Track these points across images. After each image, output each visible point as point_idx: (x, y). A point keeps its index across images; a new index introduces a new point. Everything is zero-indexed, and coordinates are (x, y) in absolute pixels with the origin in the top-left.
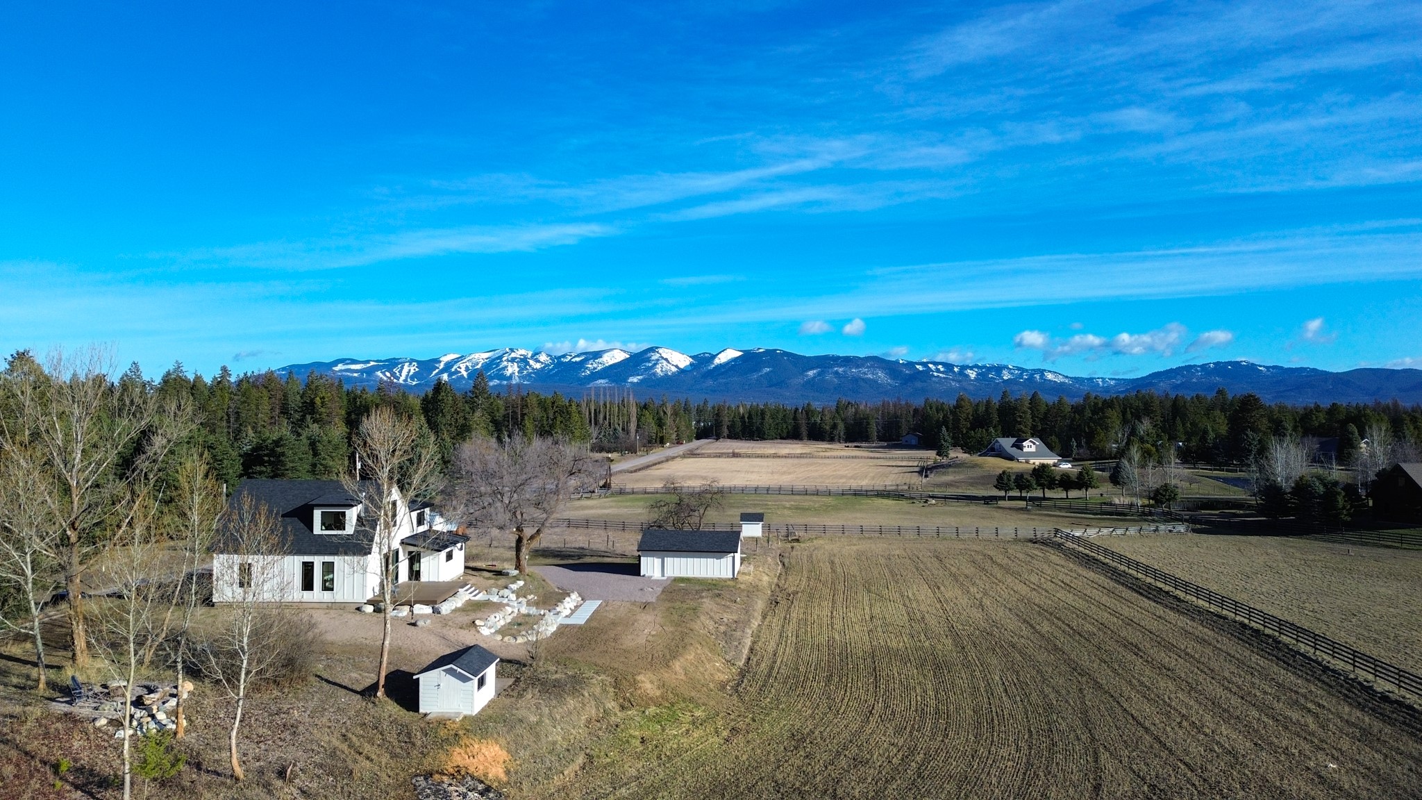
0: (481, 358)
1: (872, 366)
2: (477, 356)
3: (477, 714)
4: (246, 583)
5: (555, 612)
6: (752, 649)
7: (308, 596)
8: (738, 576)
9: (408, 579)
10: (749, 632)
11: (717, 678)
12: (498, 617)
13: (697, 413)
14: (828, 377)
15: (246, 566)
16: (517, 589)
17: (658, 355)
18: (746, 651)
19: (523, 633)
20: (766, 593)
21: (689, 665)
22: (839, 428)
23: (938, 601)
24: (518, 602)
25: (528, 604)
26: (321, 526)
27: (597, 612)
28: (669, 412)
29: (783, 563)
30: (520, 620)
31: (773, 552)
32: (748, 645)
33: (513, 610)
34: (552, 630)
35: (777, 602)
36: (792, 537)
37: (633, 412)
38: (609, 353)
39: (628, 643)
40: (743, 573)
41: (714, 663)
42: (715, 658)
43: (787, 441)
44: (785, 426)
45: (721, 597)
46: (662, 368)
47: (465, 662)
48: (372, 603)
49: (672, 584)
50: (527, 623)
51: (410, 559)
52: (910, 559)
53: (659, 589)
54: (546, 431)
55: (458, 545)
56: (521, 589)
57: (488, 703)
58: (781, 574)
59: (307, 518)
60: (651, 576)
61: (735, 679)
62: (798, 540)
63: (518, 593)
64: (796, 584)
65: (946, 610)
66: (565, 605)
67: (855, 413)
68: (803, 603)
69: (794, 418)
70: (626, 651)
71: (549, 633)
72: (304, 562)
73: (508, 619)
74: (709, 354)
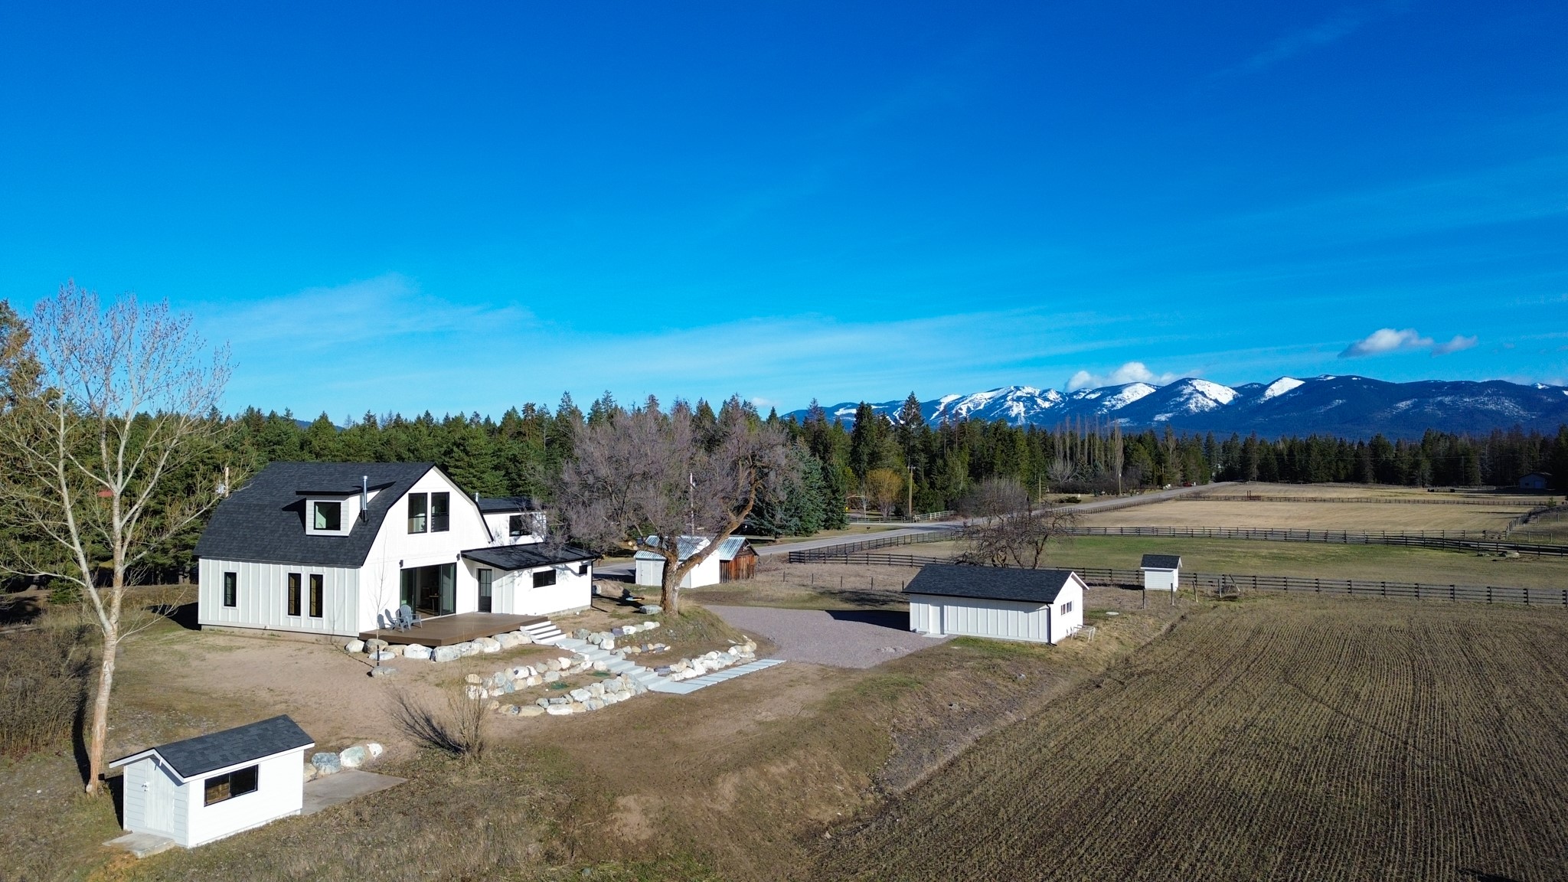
0: (983, 397)
1: (1494, 394)
2: (978, 396)
3: (202, 847)
4: (231, 600)
5: (663, 671)
6: (952, 764)
7: (293, 623)
8: (1060, 642)
9: (477, 609)
10: (979, 731)
11: (813, 813)
12: (523, 672)
13: (1224, 451)
14: (1428, 409)
15: (231, 577)
16: (636, 633)
17: (1192, 388)
18: (936, 767)
19: (540, 701)
20: (1093, 669)
21: (762, 784)
22: (1423, 467)
23: (1412, 707)
24: (613, 653)
25: (629, 657)
26: (314, 523)
27: (743, 677)
28: (1172, 445)
29: (1173, 627)
30: (573, 680)
31: (1173, 612)
32: (949, 757)
33: (575, 663)
34: (614, 699)
35: (1098, 686)
36: (1226, 593)
37: (1119, 446)
38: (1131, 388)
39: (701, 732)
40: (1076, 638)
41: (832, 784)
42: (846, 775)
43: (1343, 484)
44: (1341, 465)
45: (992, 668)
46: (1197, 403)
47: (200, 746)
48: (364, 637)
49: (940, 647)
50: (576, 685)
51: (479, 579)
52: (1410, 633)
53: (908, 651)
54: (987, 462)
55: (569, 565)
56: (644, 633)
57: (268, 825)
58: (1150, 644)
59: (300, 508)
60: (925, 633)
61: (858, 822)
62: (1235, 597)
63: (630, 641)
64: (1159, 660)
65: (1417, 725)
66: (696, 662)
67: (1450, 448)
68: (1141, 691)
69: (1356, 455)
70: (675, 746)
71: (601, 705)
72: (291, 575)
73: (552, 677)
74: (1259, 384)
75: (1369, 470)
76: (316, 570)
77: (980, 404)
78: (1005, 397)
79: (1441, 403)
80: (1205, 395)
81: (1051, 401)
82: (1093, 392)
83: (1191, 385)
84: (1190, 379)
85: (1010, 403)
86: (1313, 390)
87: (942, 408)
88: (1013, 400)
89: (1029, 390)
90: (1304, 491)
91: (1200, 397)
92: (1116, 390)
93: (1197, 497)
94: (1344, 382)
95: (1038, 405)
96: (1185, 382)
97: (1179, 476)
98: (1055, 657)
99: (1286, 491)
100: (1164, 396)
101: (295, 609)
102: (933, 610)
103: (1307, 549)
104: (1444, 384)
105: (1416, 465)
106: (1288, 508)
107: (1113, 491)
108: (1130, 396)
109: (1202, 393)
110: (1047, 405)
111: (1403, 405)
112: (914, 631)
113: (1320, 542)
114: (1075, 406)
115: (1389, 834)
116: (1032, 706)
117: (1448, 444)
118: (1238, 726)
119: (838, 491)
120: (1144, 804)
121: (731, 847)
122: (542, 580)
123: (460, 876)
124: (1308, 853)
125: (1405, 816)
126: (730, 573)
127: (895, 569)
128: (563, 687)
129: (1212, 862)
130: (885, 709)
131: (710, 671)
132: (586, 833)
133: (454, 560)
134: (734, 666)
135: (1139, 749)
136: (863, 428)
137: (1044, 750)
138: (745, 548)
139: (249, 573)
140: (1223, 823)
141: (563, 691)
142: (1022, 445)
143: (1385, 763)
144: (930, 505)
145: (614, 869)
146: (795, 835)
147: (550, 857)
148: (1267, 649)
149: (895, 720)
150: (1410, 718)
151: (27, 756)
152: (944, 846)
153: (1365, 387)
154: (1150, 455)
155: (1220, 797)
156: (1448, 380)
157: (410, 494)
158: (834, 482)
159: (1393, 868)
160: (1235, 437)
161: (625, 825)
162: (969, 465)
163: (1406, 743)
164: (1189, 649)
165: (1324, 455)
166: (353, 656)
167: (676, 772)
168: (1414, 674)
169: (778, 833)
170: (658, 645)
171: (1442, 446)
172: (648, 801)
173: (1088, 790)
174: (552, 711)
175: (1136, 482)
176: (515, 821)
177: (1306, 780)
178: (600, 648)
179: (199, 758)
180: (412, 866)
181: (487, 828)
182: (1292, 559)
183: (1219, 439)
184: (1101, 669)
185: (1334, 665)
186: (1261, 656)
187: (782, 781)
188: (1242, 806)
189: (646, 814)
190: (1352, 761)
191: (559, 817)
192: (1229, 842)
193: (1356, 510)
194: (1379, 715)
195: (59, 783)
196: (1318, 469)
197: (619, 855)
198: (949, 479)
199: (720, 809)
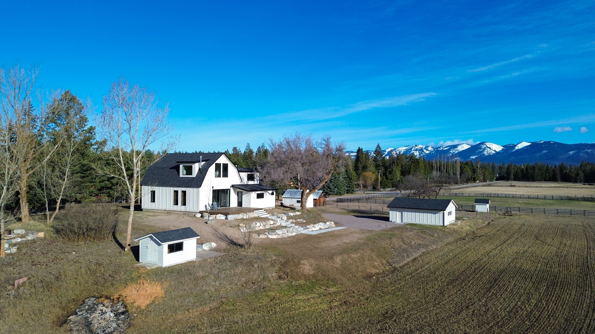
0: (402, 149)
2: (401, 148)
3: (167, 267)
4: (153, 200)
5: (305, 228)
6: (415, 259)
7: (176, 208)
8: (448, 225)
9: (237, 206)
10: (424, 250)
11: (368, 270)
12: (258, 224)
13: (499, 169)
14: (581, 155)
15: (153, 193)
16: (293, 215)
17: (485, 146)
18: (409, 260)
19: (266, 233)
20: (461, 235)
21: (349, 260)
22: (580, 175)
23: (588, 248)
24: (287, 221)
25: (292, 223)
26: (182, 173)
27: (333, 231)
28: (479, 166)
29: (489, 223)
30: (276, 228)
31: (488, 219)
32: (414, 257)
33: (275, 223)
34: (290, 234)
35: (464, 239)
36: (508, 213)
37: (459, 165)
38: (461, 146)
39: (324, 244)
40: (453, 224)
41: (374, 262)
42: (378, 260)
43: (548, 182)
44: (547, 175)
45: (424, 233)
46: (487, 152)
47: (165, 234)
48: (201, 212)
49: (403, 226)
50: (276, 229)
51: (238, 195)
52: (583, 226)
53: (391, 227)
54: (407, 170)
55: (268, 191)
56: (296, 216)
57: (186, 262)
58: (482, 228)
59: (177, 169)
60: (396, 222)
61: (384, 274)
62: (512, 215)
63: (292, 218)
64: (486, 232)
65: (590, 253)
66: (316, 225)
67: (592, 168)
68: (481, 241)
69: (554, 171)
70: (316, 248)
71: (286, 236)
72: (175, 191)
73: (268, 227)
74: (513, 144)
75: (559, 176)
76: (184, 189)
77: (401, 152)
78: (411, 149)
79: (587, 152)
80: (491, 149)
81: (429, 151)
82: (446, 147)
83: (485, 144)
84: (485, 142)
85: (413, 151)
86: (535, 147)
87: (386, 153)
88: (414, 150)
89: (421, 146)
90: (533, 184)
91: (489, 149)
92: (455, 146)
93: (489, 185)
94: (547, 143)
95: (424, 152)
96: (482, 143)
97: (482, 178)
98: (446, 230)
99: (525, 184)
100: (474, 149)
101: (176, 203)
102: (398, 214)
103: (538, 201)
104: (588, 145)
105: (578, 175)
106: (527, 189)
107: (457, 183)
108: (461, 149)
109: (490, 148)
110: (428, 152)
111: (571, 153)
112: (391, 221)
113: (542, 199)
114: (438, 152)
115: (585, 283)
116: (440, 244)
117: (591, 167)
118: (521, 252)
119: (351, 179)
120: (490, 272)
121: (342, 278)
122: (260, 196)
123: (251, 281)
124: (555, 287)
125: (591, 278)
126: (317, 204)
127: (378, 205)
128: (272, 230)
129: (519, 289)
130: (388, 241)
131: (321, 229)
132: (292, 271)
133: (229, 188)
134: (328, 228)
135: (485, 257)
136: (359, 157)
137: (449, 256)
138: (322, 195)
139: (160, 191)
140: (521, 278)
141: (273, 231)
142: (421, 164)
143: (580, 263)
144: (387, 185)
145: (303, 282)
146: (363, 276)
147: (280, 278)
148: (528, 230)
149: (392, 245)
150: (587, 251)
151: (101, 241)
152: (418, 282)
153: (556, 145)
154: (470, 169)
155: (518, 271)
156: (590, 143)
157: (216, 163)
158: (350, 176)
159: (588, 292)
160: (504, 164)
161: (304, 269)
162: (401, 171)
163: (587, 258)
164: (497, 229)
165: (540, 170)
166: (198, 218)
167: (319, 254)
168: (587, 239)
169: (358, 275)
170: (301, 220)
171: (589, 167)
172: (311, 262)
173: (468, 268)
174: (270, 236)
175: (465, 180)
176: (267, 266)
177: (550, 267)
178: (282, 219)
179: (166, 238)
180: (235, 277)
181: (258, 267)
182: (532, 204)
183: (497, 165)
184: (464, 235)
185: (555, 235)
186: (526, 232)
187: (356, 260)
188: (527, 274)
189: (311, 266)
190: (567, 262)
191: (281, 265)
192: (524, 284)
193: (555, 190)
194: (575, 250)
195: (114, 249)
196: (538, 176)
197: (303, 279)
198: (394, 176)
199: (336, 266)
